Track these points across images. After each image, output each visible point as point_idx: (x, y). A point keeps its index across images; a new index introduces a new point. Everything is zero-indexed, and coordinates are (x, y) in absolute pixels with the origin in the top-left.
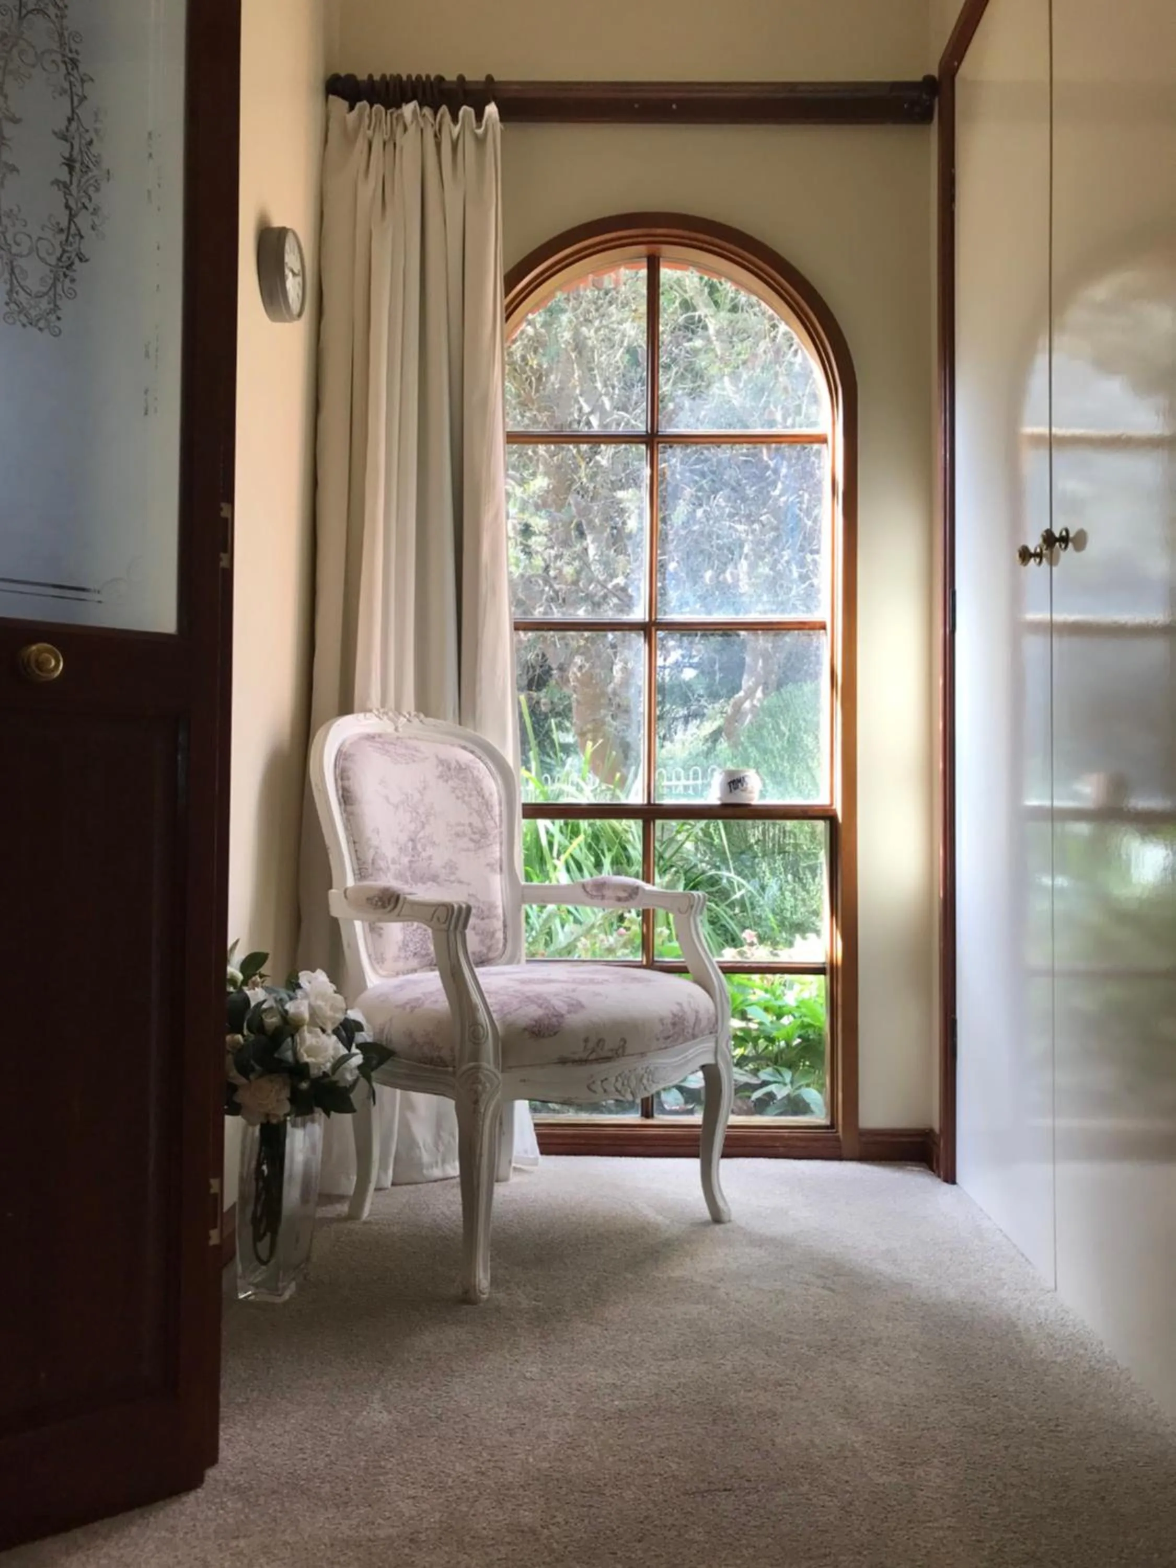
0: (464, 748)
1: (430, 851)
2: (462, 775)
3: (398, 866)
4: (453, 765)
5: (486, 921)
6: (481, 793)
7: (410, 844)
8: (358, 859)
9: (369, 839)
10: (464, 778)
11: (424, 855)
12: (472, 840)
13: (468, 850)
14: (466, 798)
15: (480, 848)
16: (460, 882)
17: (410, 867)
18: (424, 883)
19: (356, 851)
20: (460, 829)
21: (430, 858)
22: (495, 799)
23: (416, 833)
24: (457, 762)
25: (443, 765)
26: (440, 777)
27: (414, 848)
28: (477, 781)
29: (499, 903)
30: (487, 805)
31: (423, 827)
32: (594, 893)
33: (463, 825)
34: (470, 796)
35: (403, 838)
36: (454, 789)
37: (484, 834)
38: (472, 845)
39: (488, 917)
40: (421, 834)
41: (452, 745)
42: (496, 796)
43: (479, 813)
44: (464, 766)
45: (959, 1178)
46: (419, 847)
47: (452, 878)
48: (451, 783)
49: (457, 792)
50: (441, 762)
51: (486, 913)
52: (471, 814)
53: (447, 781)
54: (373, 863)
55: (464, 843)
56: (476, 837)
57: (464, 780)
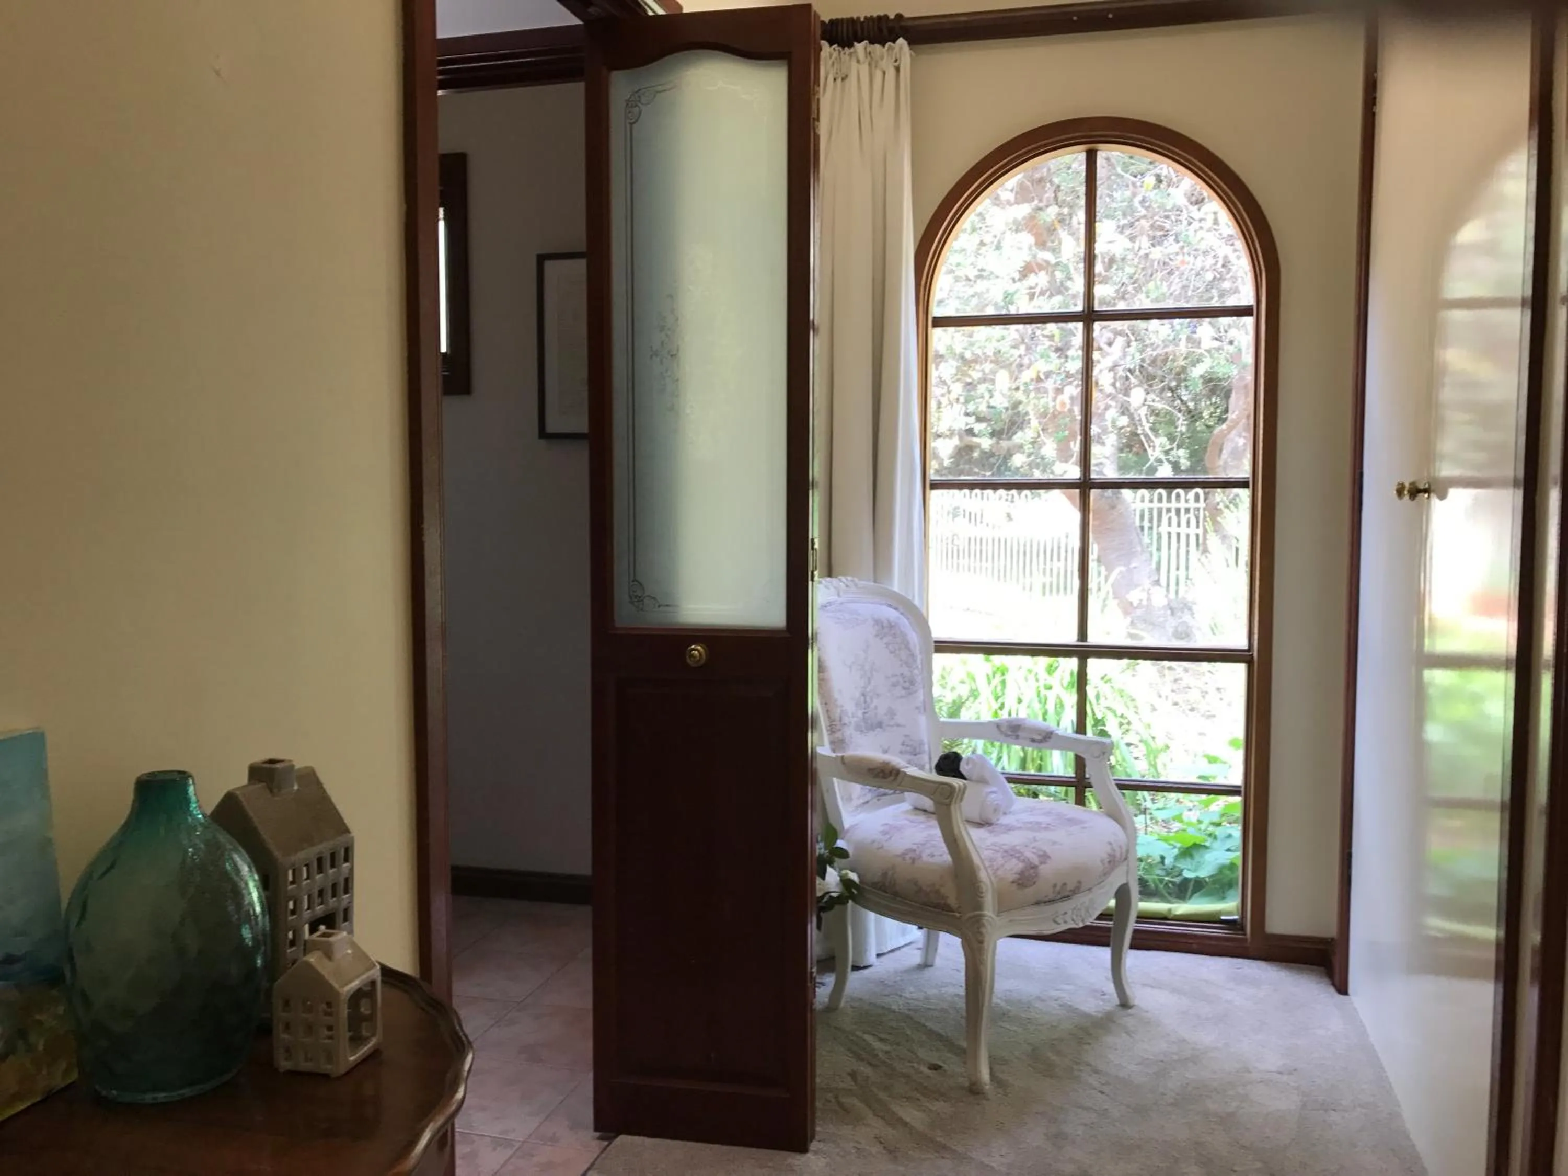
0: (890, 606)
1: (875, 702)
2: (893, 632)
3: (855, 719)
4: (886, 624)
5: (918, 756)
6: (907, 647)
7: (862, 698)
8: (829, 717)
9: (836, 700)
10: (894, 634)
11: (872, 706)
12: (904, 688)
13: (902, 697)
14: (897, 652)
15: (910, 694)
16: (898, 725)
17: (864, 718)
18: (874, 730)
19: (828, 711)
20: (894, 679)
21: (876, 708)
22: (917, 651)
23: (865, 688)
24: (888, 621)
25: (877, 624)
26: (877, 635)
27: (865, 702)
28: (904, 635)
29: (926, 740)
30: (912, 655)
31: (869, 682)
32: (1009, 733)
33: (896, 675)
34: (900, 649)
35: (857, 694)
36: (887, 644)
37: (912, 682)
38: (903, 692)
39: (919, 753)
40: (868, 690)
41: (881, 604)
42: (918, 647)
43: (907, 663)
44: (893, 624)
45: (1350, 990)
46: (868, 699)
47: (892, 723)
48: (885, 640)
49: (890, 647)
50: (877, 622)
51: (918, 750)
52: (901, 666)
53: (881, 638)
54: (840, 720)
55: (899, 691)
56: (907, 685)
57: (894, 636)
